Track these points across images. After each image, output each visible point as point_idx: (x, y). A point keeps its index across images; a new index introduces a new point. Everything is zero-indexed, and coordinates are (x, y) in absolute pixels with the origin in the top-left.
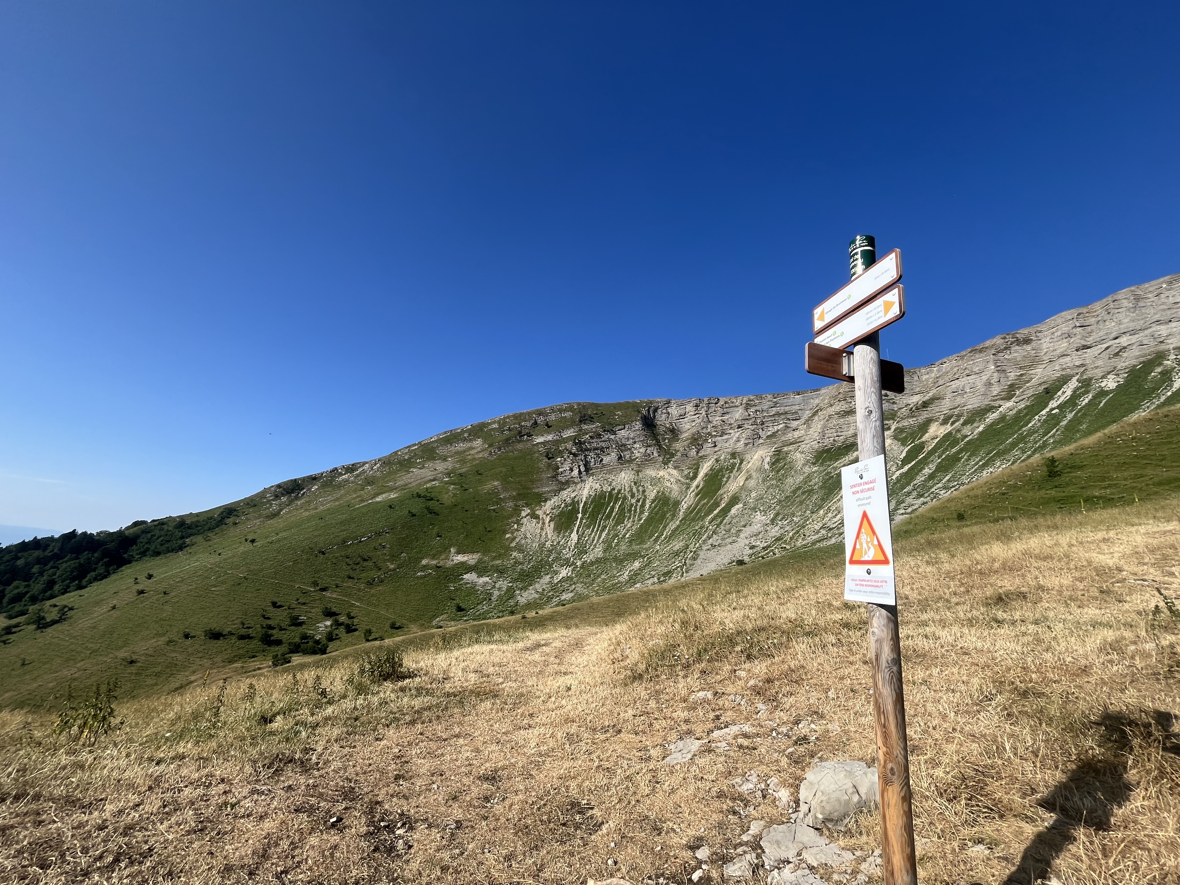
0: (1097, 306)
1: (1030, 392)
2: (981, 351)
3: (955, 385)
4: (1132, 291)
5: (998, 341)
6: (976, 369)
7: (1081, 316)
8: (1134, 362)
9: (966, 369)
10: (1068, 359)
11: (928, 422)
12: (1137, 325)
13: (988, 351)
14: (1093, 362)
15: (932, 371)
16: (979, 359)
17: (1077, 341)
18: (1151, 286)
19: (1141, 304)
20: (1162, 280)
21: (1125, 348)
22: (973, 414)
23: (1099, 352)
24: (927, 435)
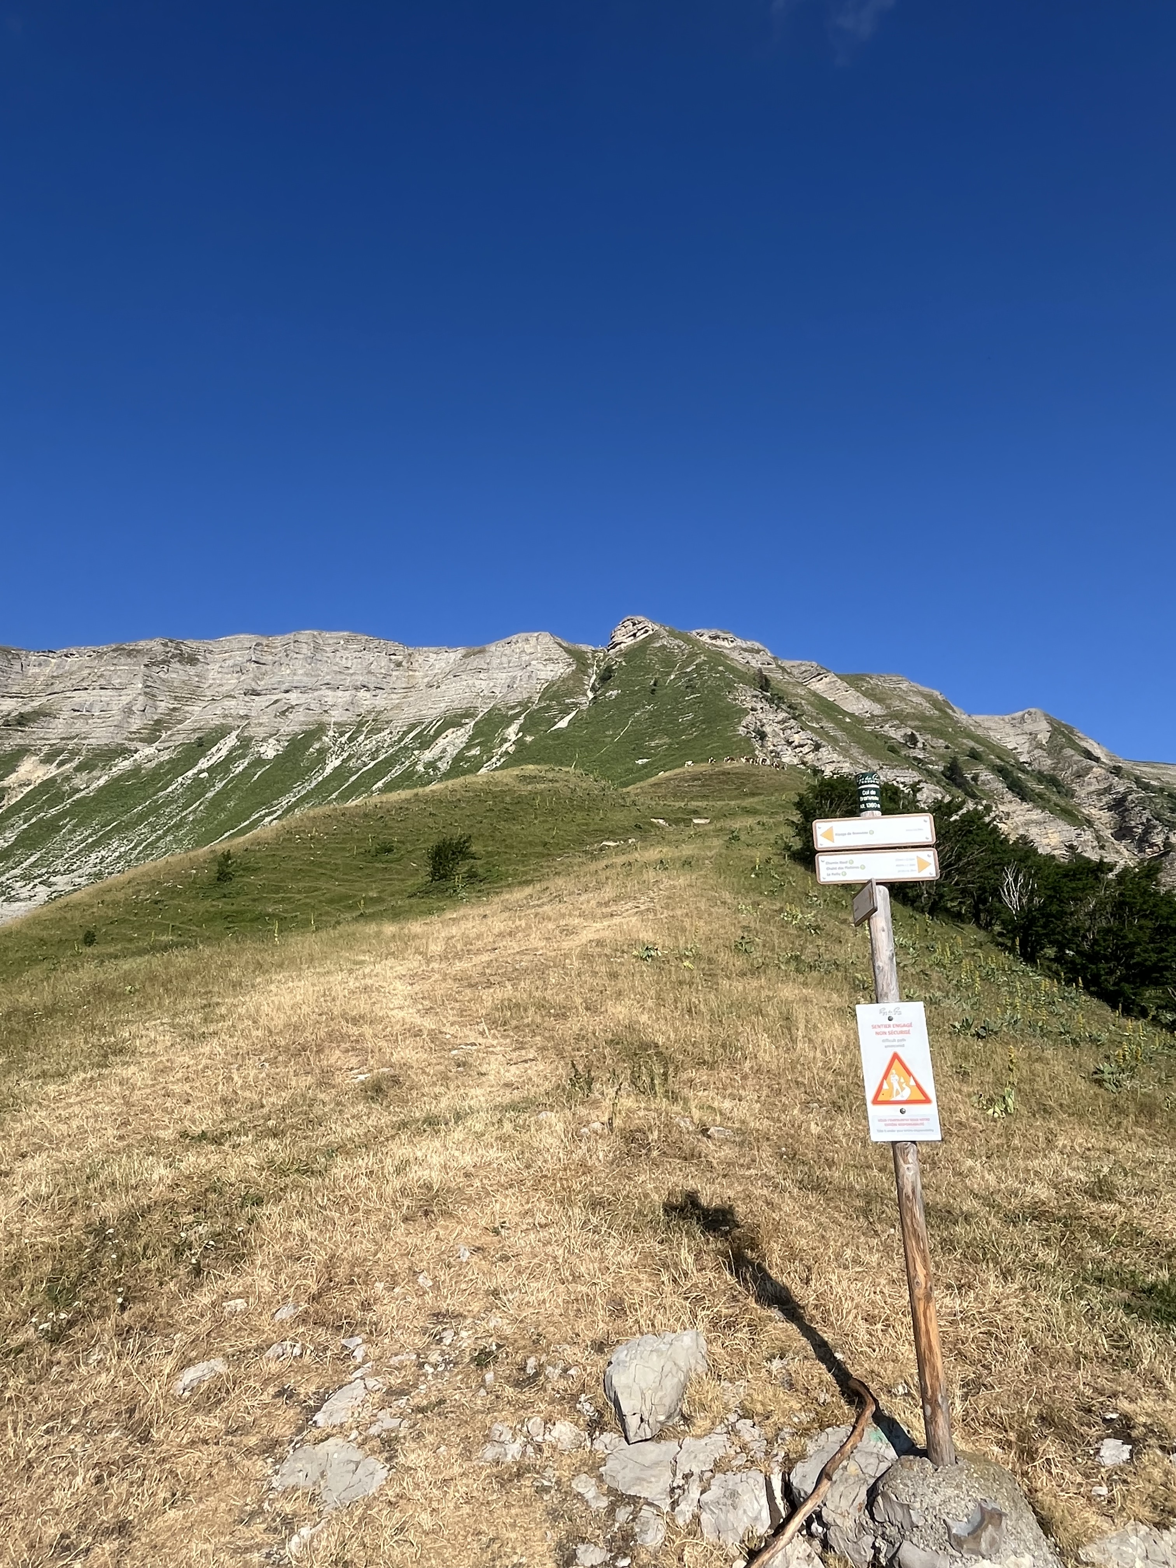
0: (278, 641)
1: (180, 739)
2: (130, 653)
3: (80, 697)
4: (314, 636)
5: (155, 645)
6: (116, 682)
7: (259, 648)
8: (297, 729)
9: (101, 676)
10: (233, 702)
11: (22, 752)
12: (309, 681)
13: (139, 657)
14: (258, 717)
15: (47, 663)
16: (125, 665)
17: (247, 681)
18: (330, 637)
19: (318, 657)
20: (342, 634)
21: (293, 707)
22: (97, 755)
23: (268, 704)
24: (13, 776)
